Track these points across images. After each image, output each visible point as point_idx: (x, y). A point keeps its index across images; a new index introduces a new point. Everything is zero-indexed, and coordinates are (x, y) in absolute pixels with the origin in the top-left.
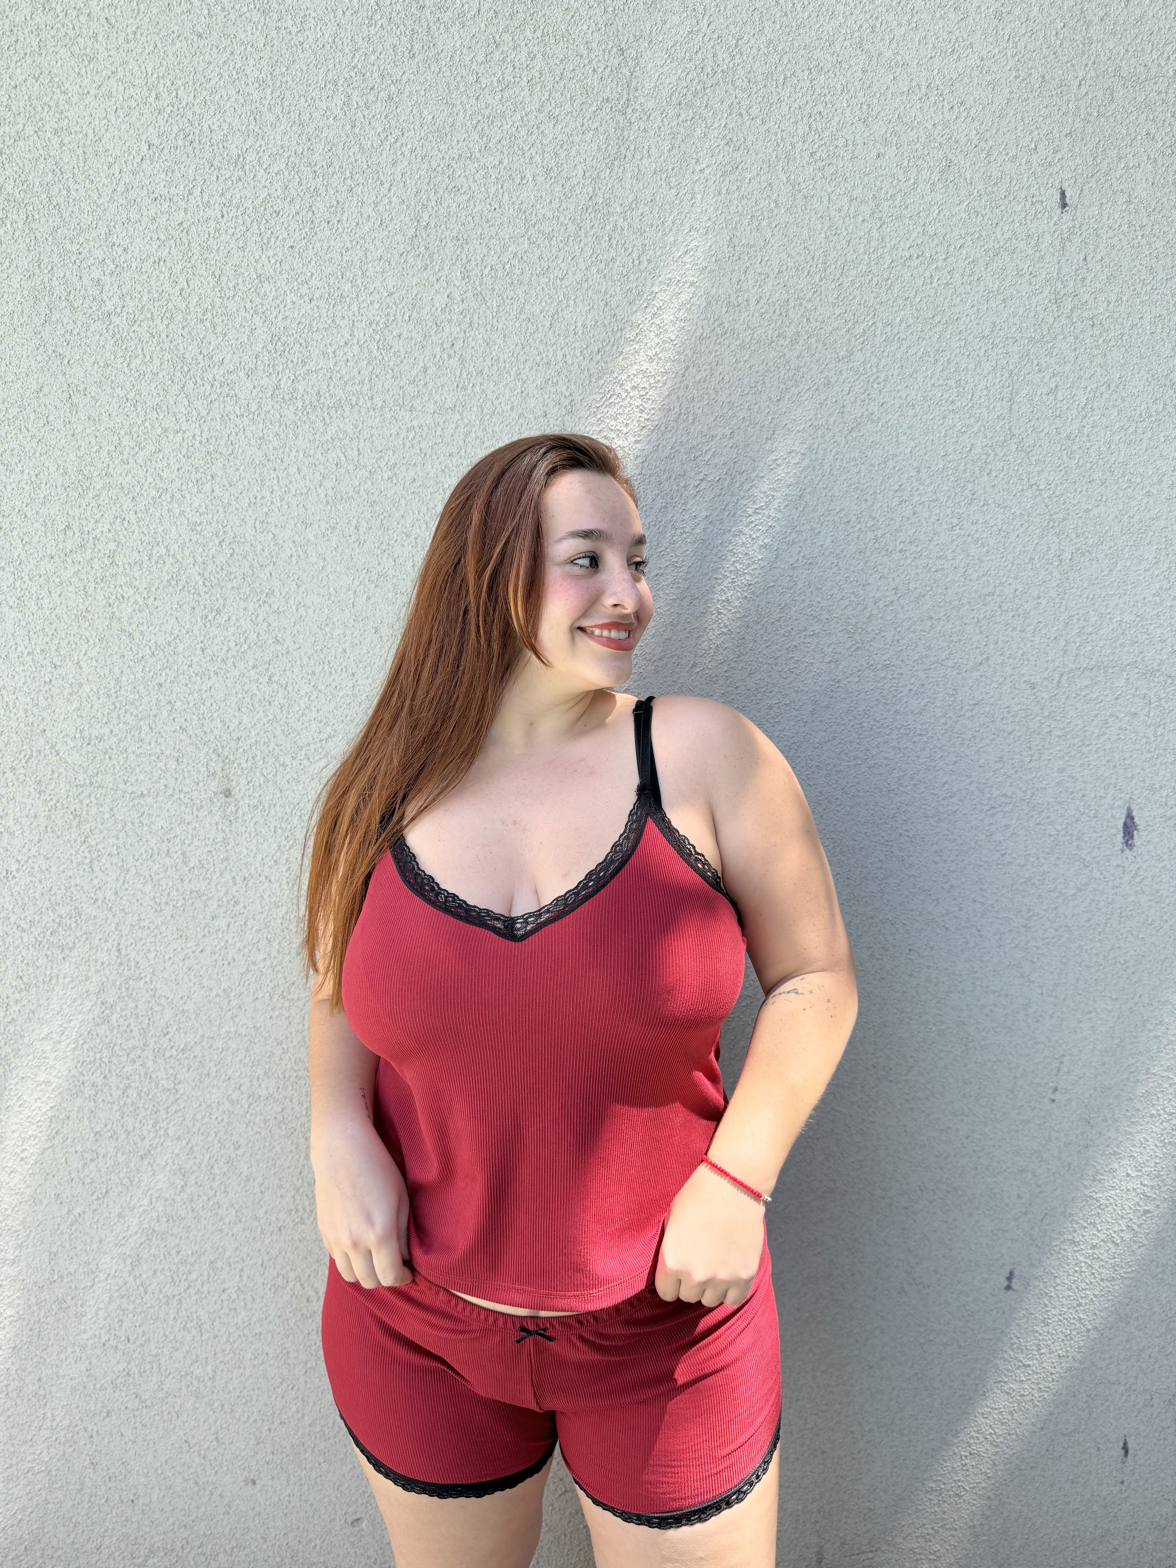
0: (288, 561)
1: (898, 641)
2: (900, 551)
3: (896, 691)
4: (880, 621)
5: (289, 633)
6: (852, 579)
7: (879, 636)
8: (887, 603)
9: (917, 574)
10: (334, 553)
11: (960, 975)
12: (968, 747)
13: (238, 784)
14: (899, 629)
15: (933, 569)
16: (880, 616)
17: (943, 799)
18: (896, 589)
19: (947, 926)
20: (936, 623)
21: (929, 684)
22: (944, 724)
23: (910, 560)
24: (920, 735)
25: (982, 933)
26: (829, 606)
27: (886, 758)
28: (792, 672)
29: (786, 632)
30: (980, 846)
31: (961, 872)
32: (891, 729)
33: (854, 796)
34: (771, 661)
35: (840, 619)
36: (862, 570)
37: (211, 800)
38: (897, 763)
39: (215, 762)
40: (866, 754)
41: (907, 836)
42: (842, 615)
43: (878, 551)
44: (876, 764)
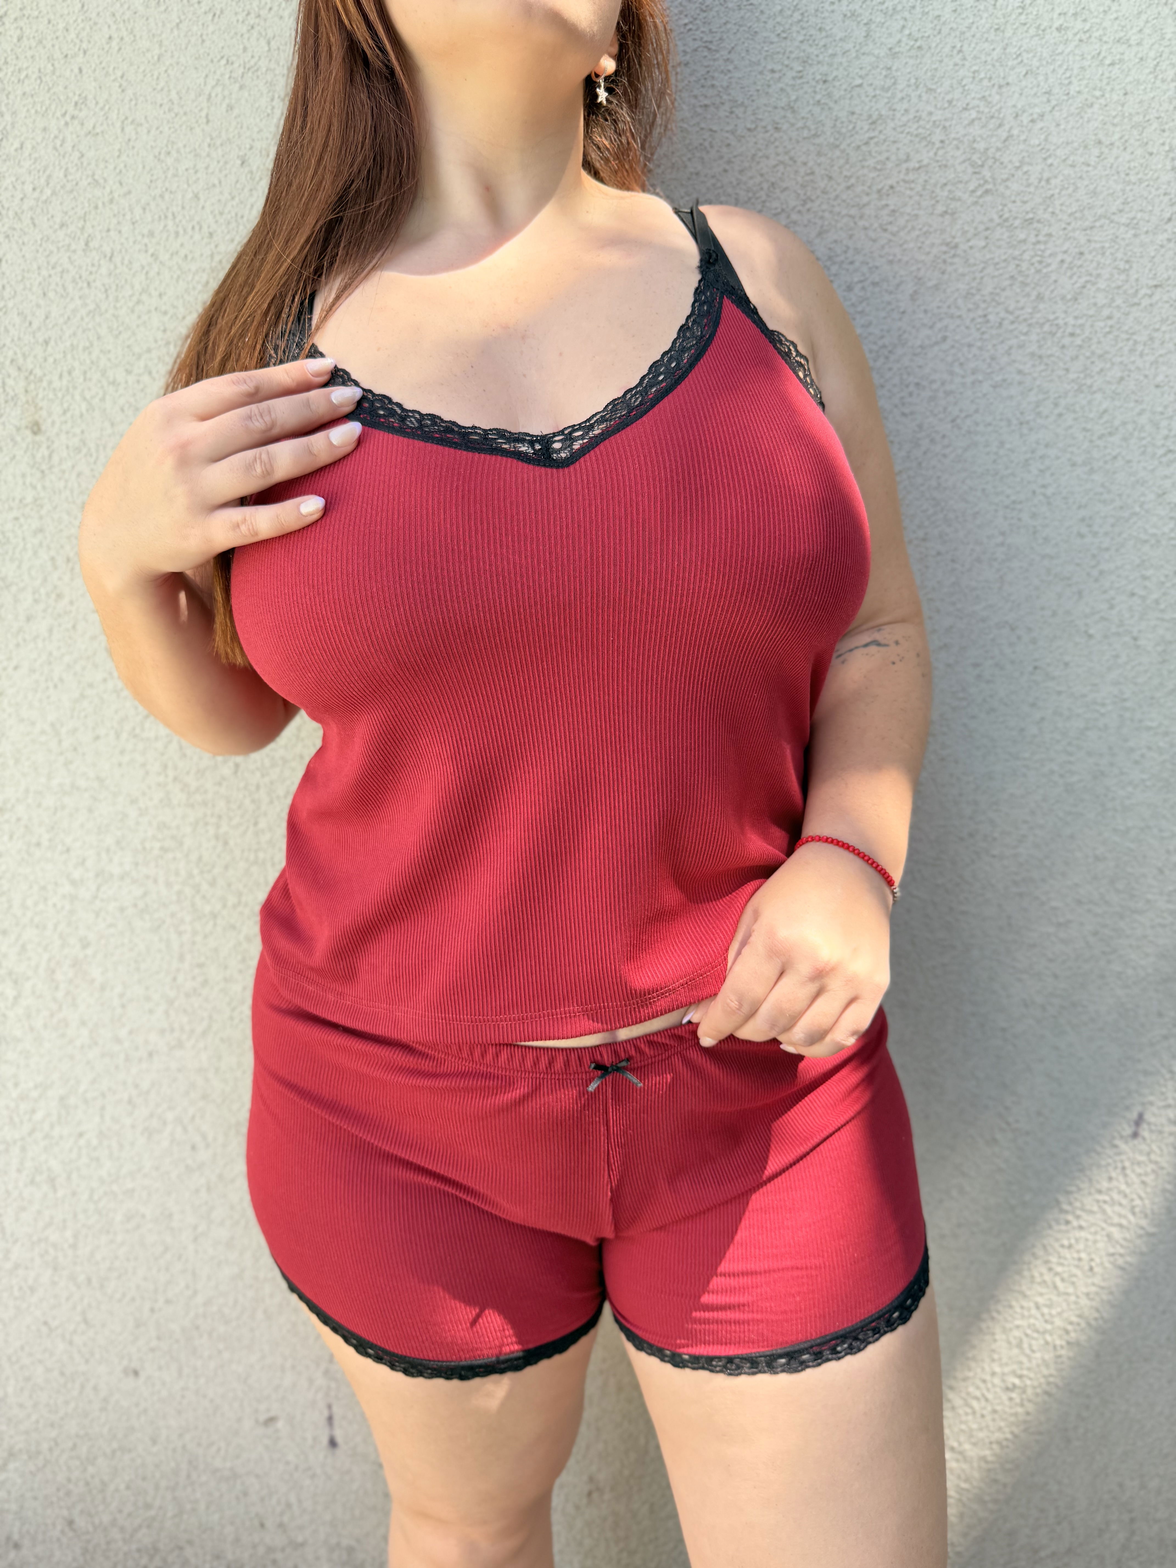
0: (106, 47)
1: (1048, 181)
2: (1059, 29)
3: (1040, 262)
4: (1022, 147)
5: (111, 167)
6: (982, 75)
7: (1020, 173)
8: (1035, 116)
9: (1082, 68)
10: (176, 32)
11: (1103, 705)
12: (1141, 355)
13: (50, 414)
14: (1050, 161)
15: (1108, 62)
16: (1023, 137)
17: (1101, 437)
18: (1048, 93)
20: (1106, 151)
21: (1090, 252)
22: (1109, 317)
23: (1073, 44)
24: (1072, 335)
25: (1139, 643)
26: (946, 120)
27: (1020, 372)
28: (885, 230)
29: (878, 162)
30: (1147, 511)
31: (1117, 550)
32: (1030, 325)
33: (969, 432)
34: (853, 211)
35: (962, 142)
36: (999, 60)
37: (12, 440)
38: (1035, 379)
39: (15, 379)
40: (990, 366)
41: (1044, 495)
42: (965, 135)
43: (1025, 28)
44: (1004, 380)
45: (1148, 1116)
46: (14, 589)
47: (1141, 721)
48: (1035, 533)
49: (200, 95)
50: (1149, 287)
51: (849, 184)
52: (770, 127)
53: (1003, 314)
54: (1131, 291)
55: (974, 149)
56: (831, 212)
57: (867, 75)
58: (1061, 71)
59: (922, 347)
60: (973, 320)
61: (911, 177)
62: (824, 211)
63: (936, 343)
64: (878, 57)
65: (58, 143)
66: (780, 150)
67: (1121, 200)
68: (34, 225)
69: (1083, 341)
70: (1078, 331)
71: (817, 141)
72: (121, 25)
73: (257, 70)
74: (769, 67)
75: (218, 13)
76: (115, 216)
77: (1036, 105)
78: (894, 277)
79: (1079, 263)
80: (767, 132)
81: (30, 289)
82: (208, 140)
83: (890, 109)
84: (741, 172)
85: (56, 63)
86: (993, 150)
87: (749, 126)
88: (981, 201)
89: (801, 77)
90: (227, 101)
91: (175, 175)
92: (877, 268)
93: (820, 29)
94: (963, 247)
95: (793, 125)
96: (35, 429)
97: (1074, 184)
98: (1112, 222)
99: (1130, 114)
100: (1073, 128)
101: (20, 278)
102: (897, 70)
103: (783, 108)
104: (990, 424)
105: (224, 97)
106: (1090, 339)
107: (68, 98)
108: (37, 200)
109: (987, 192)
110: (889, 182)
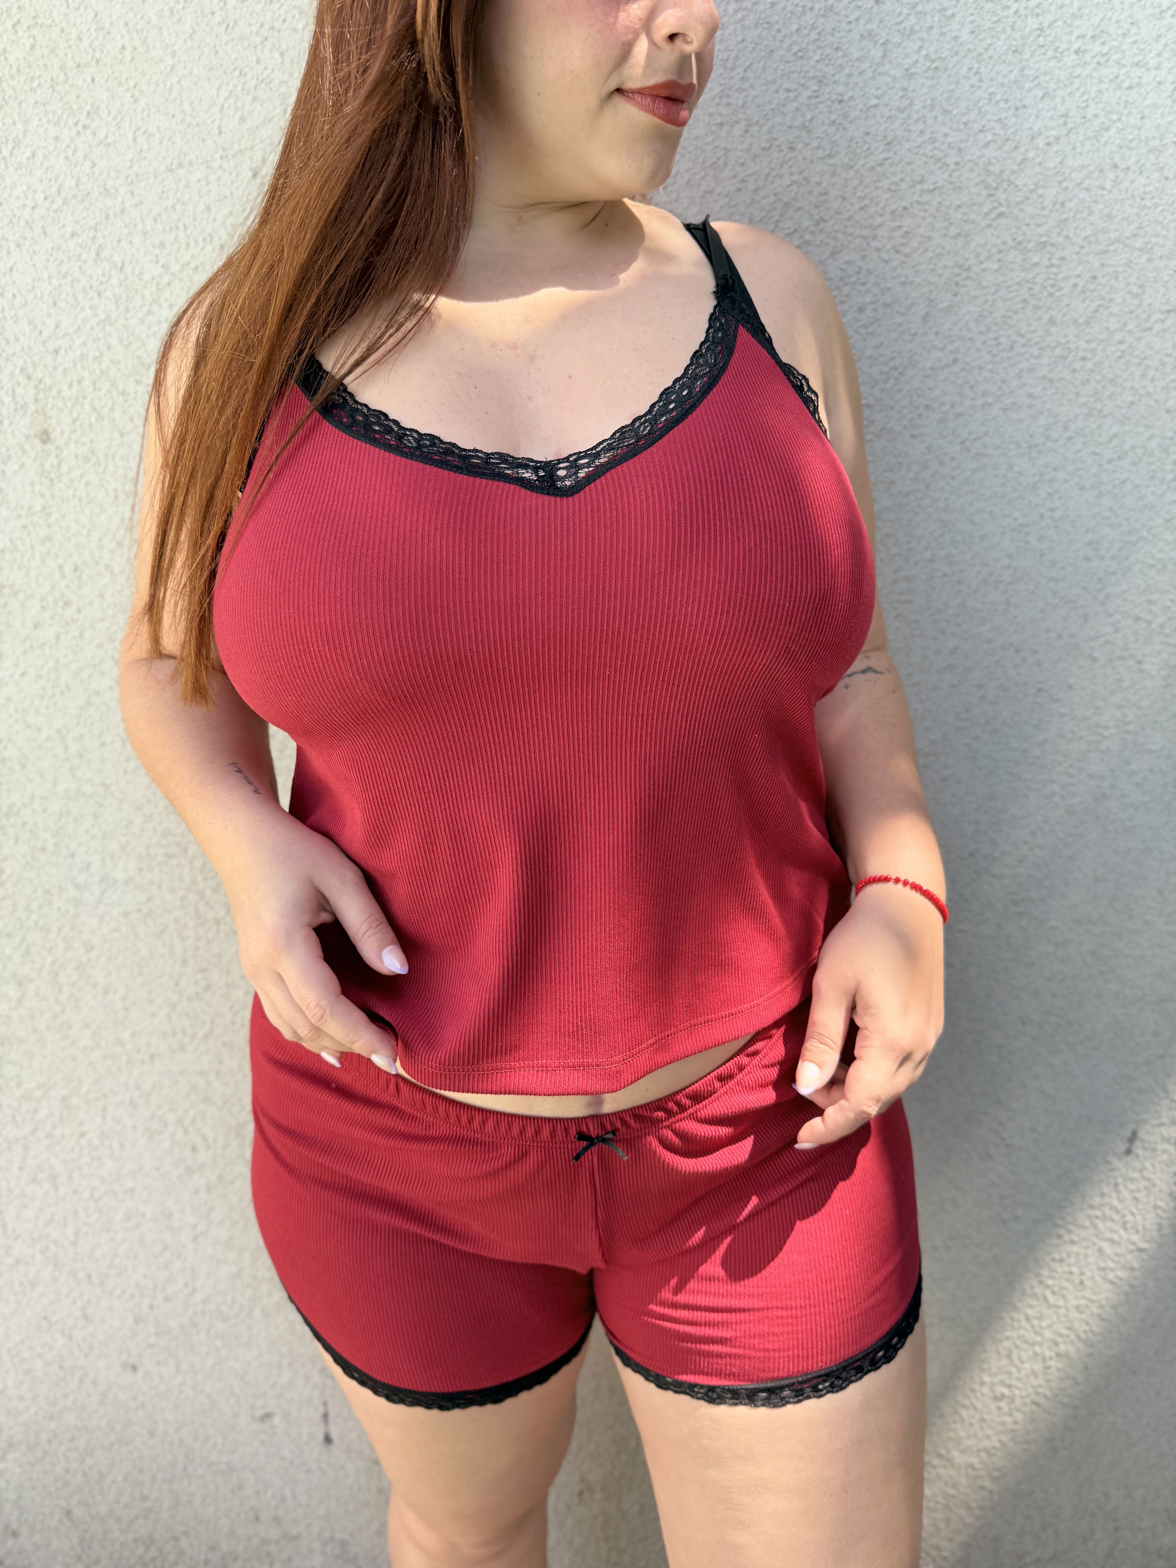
0: (120, 57)
1: (1063, 204)
2: (1077, 52)
3: (1053, 286)
4: (1037, 169)
5: (123, 177)
6: (999, 97)
7: (1034, 196)
8: (1051, 139)
9: (1100, 92)
10: (189, 43)
11: (1106, 728)
12: (1152, 380)
13: (59, 423)
14: (1065, 184)
15: (1126, 85)
16: (1038, 160)
17: (1110, 462)
18: (1065, 116)
19: (1096, 655)
20: (1122, 175)
21: (1104, 276)
22: (1121, 342)
23: (1091, 67)
24: (1083, 359)
25: (1143, 667)
26: (961, 142)
27: (1030, 395)
28: (898, 252)
29: (892, 183)
30: (1155, 536)
31: (1124, 574)
32: (1042, 349)
33: (978, 455)
34: (866, 232)
35: (977, 164)
36: (1016, 82)
37: (22, 448)
38: (1045, 403)
39: (24, 387)
40: (1000, 389)
41: (1052, 518)
42: (980, 157)
43: (1043, 50)
44: (1014, 403)
45: (1141, 1134)
46: (21, 596)
47: (1143, 744)
48: (1042, 555)
49: (212, 106)
50: (1162, 312)
51: (862, 205)
52: (784, 147)
53: (1014, 338)
54: (1144, 316)
55: (989, 171)
56: (844, 233)
57: (883, 95)
58: (1078, 94)
59: (932, 369)
60: (984, 342)
61: (924, 199)
62: (836, 232)
63: (947, 365)
64: (894, 78)
65: (70, 152)
66: (794, 169)
67: (1136, 224)
68: (45, 234)
69: (1094, 365)
70: (1089, 355)
71: (832, 161)
72: (135, 35)
73: (270, 82)
74: (785, 86)
75: (231, 24)
76: (126, 226)
77: (1052, 128)
78: (906, 299)
79: (1093, 286)
80: (781, 151)
81: (41, 298)
82: (220, 152)
83: (906, 130)
84: (756, 191)
85: (69, 72)
86: (1007, 173)
87: (763, 145)
88: (994, 224)
89: (817, 97)
90: (239, 113)
91: (187, 186)
92: (888, 289)
93: (837, 49)
94: (976, 269)
95: (807, 145)
96: (45, 437)
97: (1089, 208)
98: (1126, 246)
99: (1147, 138)
100: (1089, 151)
101: (30, 287)
102: (914, 91)
103: (798, 128)
104: (998, 447)
105: (237, 109)
106: (1101, 363)
107: (80, 107)
108: (49, 209)
109: (1001, 215)
110: (904, 203)
